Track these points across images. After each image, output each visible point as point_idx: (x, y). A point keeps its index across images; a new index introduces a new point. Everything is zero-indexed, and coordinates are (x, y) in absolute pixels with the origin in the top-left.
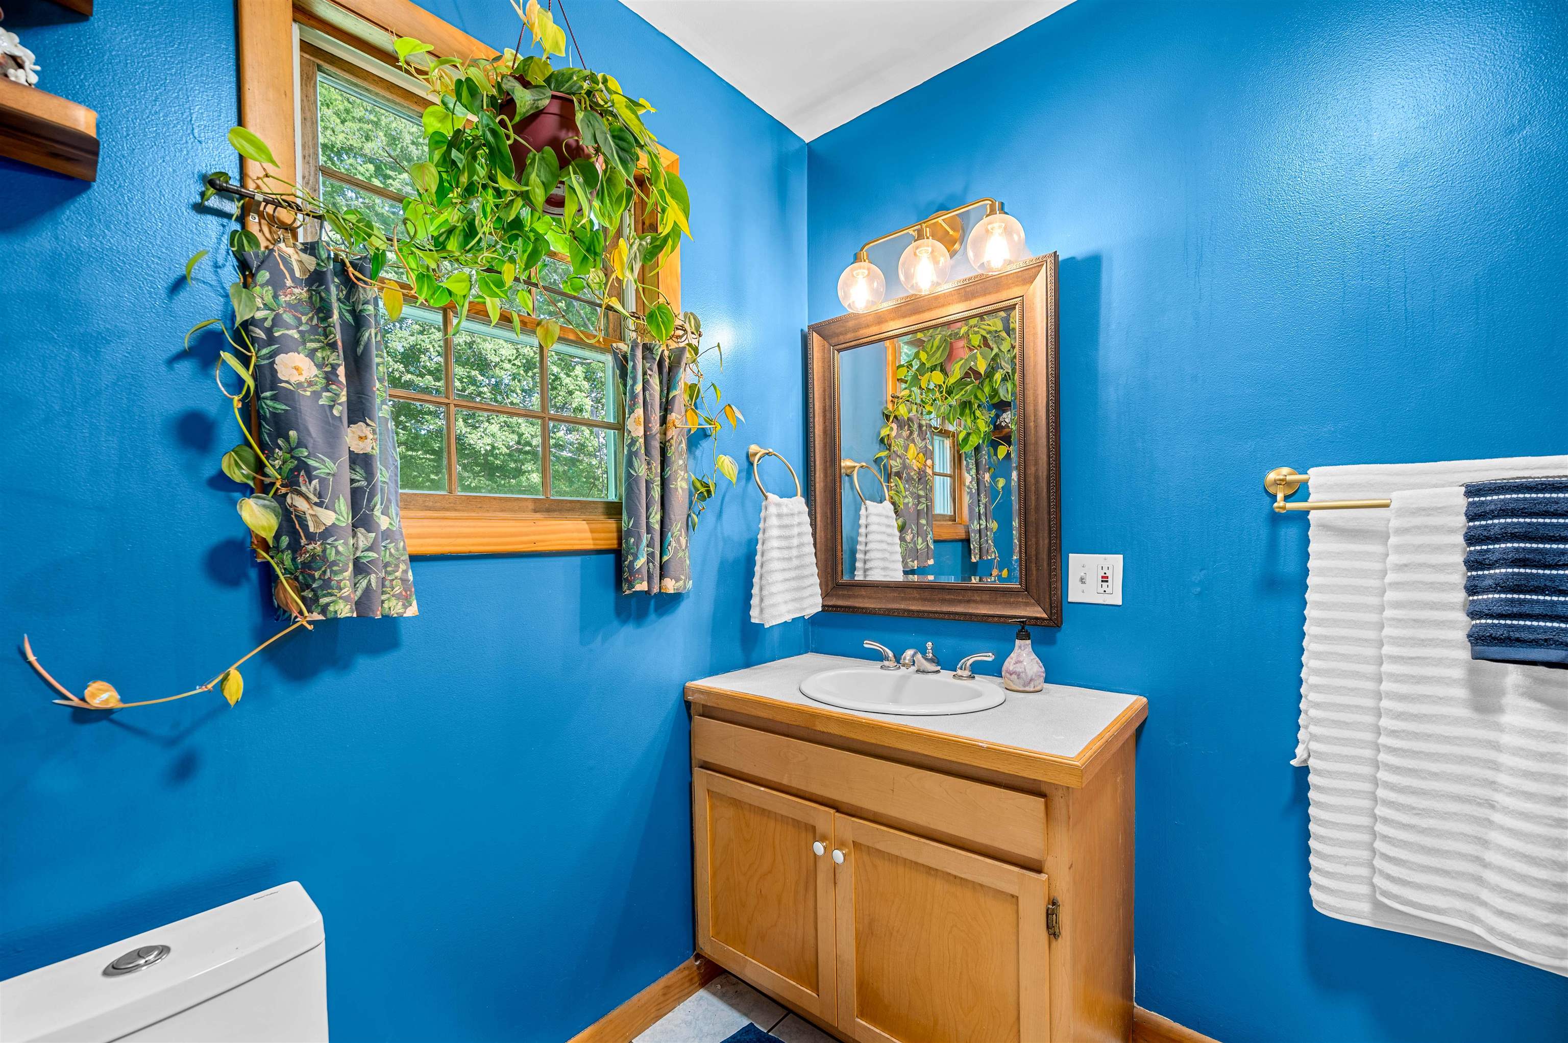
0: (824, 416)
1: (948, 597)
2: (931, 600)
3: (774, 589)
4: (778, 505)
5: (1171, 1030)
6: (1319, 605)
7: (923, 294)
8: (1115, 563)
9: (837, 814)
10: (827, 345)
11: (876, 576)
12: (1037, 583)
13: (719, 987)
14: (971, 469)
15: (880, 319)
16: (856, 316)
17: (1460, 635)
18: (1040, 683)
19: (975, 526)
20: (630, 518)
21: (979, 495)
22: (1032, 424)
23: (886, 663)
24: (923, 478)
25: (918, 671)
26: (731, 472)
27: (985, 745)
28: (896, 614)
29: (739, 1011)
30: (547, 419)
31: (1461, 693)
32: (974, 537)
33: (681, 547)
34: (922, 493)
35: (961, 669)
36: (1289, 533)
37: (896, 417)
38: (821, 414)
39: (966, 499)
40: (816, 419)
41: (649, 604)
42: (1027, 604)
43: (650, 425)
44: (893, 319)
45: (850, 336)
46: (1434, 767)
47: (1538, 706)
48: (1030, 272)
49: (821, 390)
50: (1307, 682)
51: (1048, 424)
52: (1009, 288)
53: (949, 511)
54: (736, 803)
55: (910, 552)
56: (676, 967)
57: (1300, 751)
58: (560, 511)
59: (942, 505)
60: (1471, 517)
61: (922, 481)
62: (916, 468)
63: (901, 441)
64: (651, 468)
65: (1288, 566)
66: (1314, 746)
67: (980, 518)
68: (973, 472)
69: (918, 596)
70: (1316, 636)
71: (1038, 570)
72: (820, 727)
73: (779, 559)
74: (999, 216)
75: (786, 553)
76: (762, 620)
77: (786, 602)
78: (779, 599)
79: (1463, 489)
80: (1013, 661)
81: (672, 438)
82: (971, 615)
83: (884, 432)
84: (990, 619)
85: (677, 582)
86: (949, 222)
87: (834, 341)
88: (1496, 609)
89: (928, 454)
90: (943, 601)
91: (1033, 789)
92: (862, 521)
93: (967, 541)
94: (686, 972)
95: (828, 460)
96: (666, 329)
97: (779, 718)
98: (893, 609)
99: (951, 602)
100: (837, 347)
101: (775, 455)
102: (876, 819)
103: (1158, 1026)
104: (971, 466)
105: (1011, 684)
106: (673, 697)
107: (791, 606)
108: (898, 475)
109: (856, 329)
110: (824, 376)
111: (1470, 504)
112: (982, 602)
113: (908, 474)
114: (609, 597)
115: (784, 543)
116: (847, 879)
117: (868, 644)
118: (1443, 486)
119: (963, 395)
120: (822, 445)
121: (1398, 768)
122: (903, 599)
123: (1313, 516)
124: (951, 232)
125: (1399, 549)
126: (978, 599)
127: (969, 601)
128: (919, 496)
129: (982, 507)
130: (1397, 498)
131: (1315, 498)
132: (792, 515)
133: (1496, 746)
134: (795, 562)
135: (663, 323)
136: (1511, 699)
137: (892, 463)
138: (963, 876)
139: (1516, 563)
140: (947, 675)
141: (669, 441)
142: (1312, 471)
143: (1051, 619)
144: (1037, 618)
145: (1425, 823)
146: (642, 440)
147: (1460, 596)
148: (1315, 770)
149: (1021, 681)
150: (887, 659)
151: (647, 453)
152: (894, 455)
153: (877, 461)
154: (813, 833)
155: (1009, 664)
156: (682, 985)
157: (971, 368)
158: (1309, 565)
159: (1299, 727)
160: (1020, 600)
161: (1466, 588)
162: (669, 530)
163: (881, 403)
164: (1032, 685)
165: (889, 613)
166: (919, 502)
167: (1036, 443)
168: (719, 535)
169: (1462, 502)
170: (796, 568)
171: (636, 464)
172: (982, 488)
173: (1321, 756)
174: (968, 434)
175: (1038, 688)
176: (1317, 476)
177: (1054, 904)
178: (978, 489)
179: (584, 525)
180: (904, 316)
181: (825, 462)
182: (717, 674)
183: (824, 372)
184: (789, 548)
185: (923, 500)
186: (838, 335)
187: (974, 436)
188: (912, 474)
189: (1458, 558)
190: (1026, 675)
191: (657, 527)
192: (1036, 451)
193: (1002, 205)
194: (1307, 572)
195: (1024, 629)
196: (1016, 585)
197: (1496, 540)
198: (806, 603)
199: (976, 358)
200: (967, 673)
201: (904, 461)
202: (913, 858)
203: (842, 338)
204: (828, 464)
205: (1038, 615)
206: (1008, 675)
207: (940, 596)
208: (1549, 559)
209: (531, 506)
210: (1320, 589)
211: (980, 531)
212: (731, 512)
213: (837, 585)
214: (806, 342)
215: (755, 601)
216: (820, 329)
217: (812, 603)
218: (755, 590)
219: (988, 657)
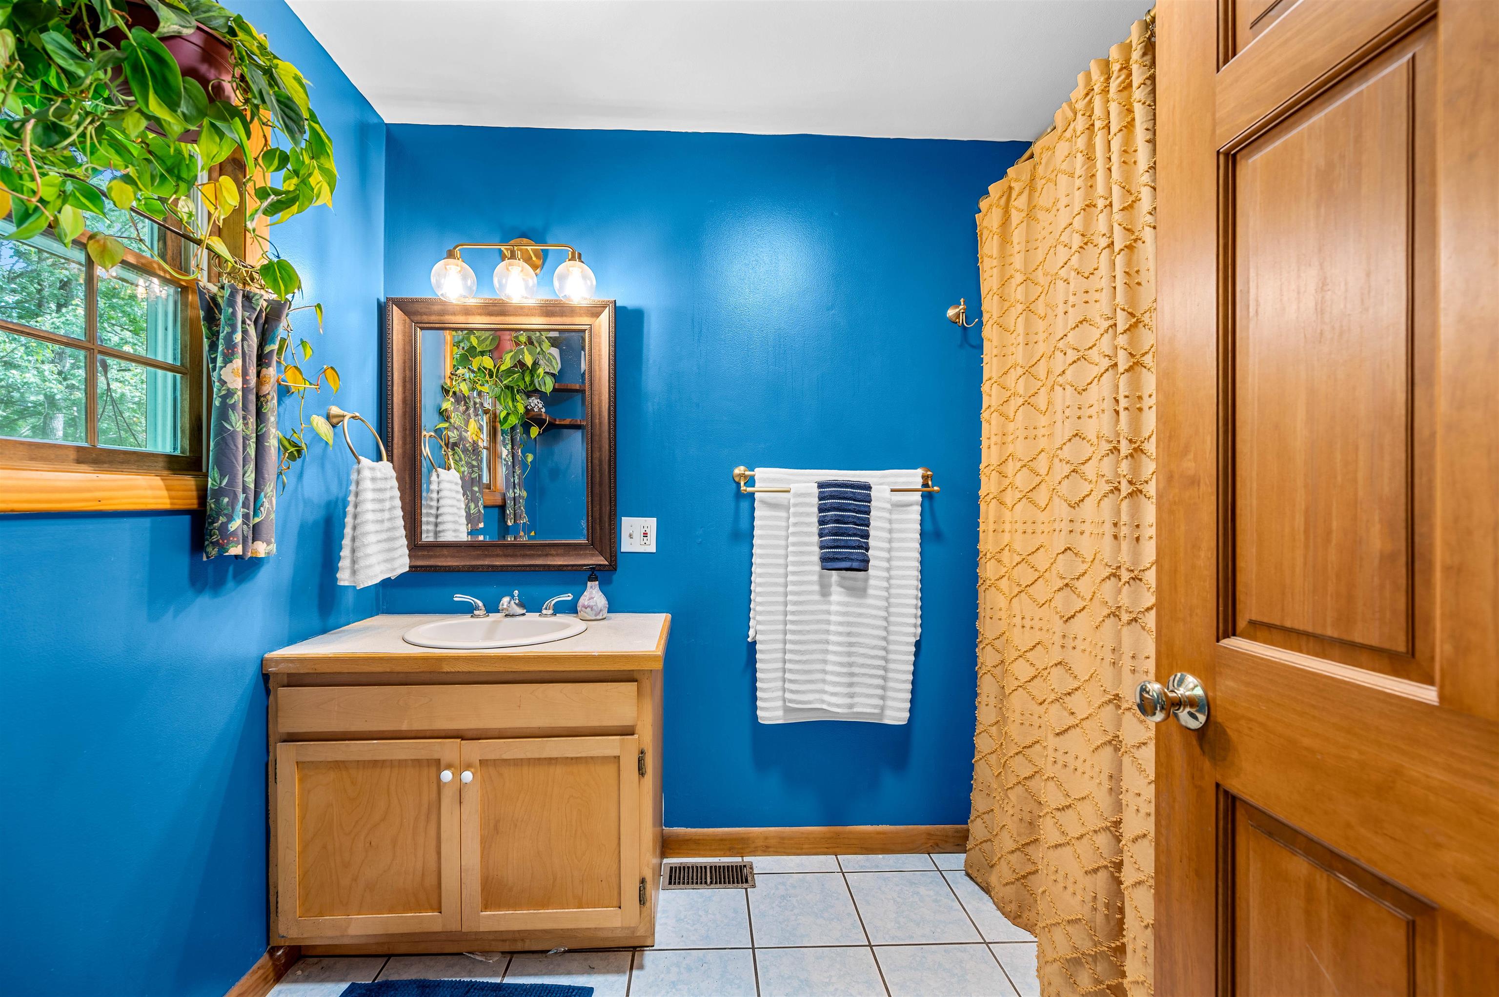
0: (404, 387)
1: (528, 553)
2: (514, 556)
3: (369, 550)
4: (372, 469)
5: (685, 834)
6: (761, 547)
7: (513, 302)
8: (651, 523)
9: (463, 742)
10: (408, 320)
11: (448, 537)
12: (600, 538)
13: (299, 973)
14: (507, 444)
15: (467, 311)
16: (443, 303)
17: (816, 558)
18: (605, 613)
19: (510, 494)
20: (222, 476)
21: (514, 467)
22: (597, 421)
23: (476, 612)
25: (506, 616)
26: (328, 434)
27: (597, 654)
28: (481, 569)
29: (333, 981)
30: (96, 351)
31: (816, 588)
32: (509, 504)
33: (273, 508)
34: (475, 463)
35: (546, 609)
36: (744, 505)
37: (454, 393)
38: (401, 384)
39: (502, 470)
40: (395, 388)
41: (227, 571)
42: (593, 555)
43: (248, 378)
44: (480, 314)
45: (433, 318)
46: (807, 628)
47: (842, 590)
48: (597, 309)
49: (401, 362)
50: (755, 592)
51: (609, 423)
52: (581, 316)
54: (338, 765)
56: (248, 970)
57: (751, 633)
58: (111, 462)
60: (820, 499)
61: (476, 451)
62: (471, 440)
63: (458, 415)
64: (247, 424)
65: (744, 525)
66: (759, 627)
67: (514, 487)
68: (509, 447)
69: (501, 553)
70: (759, 564)
71: (601, 529)
72: (447, 668)
73: (373, 522)
74: (577, 263)
75: (379, 516)
76: (354, 582)
77: (379, 563)
78: (373, 560)
79: (816, 484)
80: (587, 598)
81: (269, 394)
82: (549, 566)
83: (444, 406)
84: (565, 568)
85: (268, 545)
86: (534, 251)
87: (417, 318)
88: (830, 544)
90: (524, 556)
91: (627, 676)
93: (502, 507)
94: (261, 972)
95: (408, 428)
96: (285, 286)
97: (399, 669)
98: (477, 565)
99: (531, 556)
100: (420, 325)
101: (360, 419)
102: (502, 736)
103: (678, 835)
104: (507, 442)
105: (586, 615)
106: (252, 671)
107: (383, 567)
108: (456, 445)
109: (442, 313)
110: (404, 349)
111: (820, 492)
112: (557, 555)
113: (464, 445)
114: (182, 561)
115: (377, 506)
116: (473, 799)
117: (458, 598)
118: (808, 482)
119: (510, 381)
120: (401, 412)
121: (795, 631)
122: (486, 556)
123: (757, 495)
124: (534, 259)
125: (796, 514)
126: (554, 553)
127: (547, 555)
128: (473, 466)
129: (516, 477)
130: (794, 487)
131: (758, 486)
132: (386, 479)
133: (829, 612)
134: (387, 525)
135: (282, 279)
136: (835, 589)
137: (450, 434)
138: (579, 755)
139: (837, 521)
140: (533, 617)
141: (265, 396)
142: (757, 470)
143: (611, 565)
144: (600, 565)
145: (804, 658)
146: (240, 393)
147: (816, 539)
148: (759, 641)
149: (594, 612)
150: (477, 608)
151: (245, 408)
152: (451, 427)
153: (441, 433)
154: (438, 765)
155: (584, 600)
156: (257, 986)
157: (519, 361)
158: (755, 524)
159: (749, 619)
160: (588, 552)
161: (819, 535)
162: (263, 490)
163: (440, 377)
164: (601, 614)
165: (473, 569)
166: (473, 471)
167: (600, 435)
168: (300, 496)
169: (816, 491)
170: (387, 531)
171: (233, 418)
172: (516, 462)
173: (763, 632)
174: (508, 414)
175: (604, 617)
176: (760, 473)
177: (642, 753)
178: (513, 462)
179: (157, 481)
180: (490, 314)
181: (405, 429)
182: (296, 643)
183: (404, 345)
184: (382, 511)
185: (476, 469)
186: (421, 314)
187: (513, 416)
188: (467, 445)
189: (815, 520)
190: (597, 608)
191: (252, 486)
192: (600, 441)
193: (580, 255)
194: (753, 528)
195: (593, 573)
196: (583, 541)
197: (829, 511)
198: (397, 563)
199: (524, 353)
200: (551, 612)
201: (461, 433)
202: (537, 756)
203: (425, 318)
204: (407, 432)
205: (602, 563)
206: (583, 609)
207: (522, 552)
208: (846, 520)
209: (73, 455)
210: (761, 537)
211: (514, 498)
212: (311, 473)
213: (415, 546)
214: (383, 311)
215: (344, 563)
216: (401, 304)
217: (402, 564)
218: (345, 553)
219: (568, 597)
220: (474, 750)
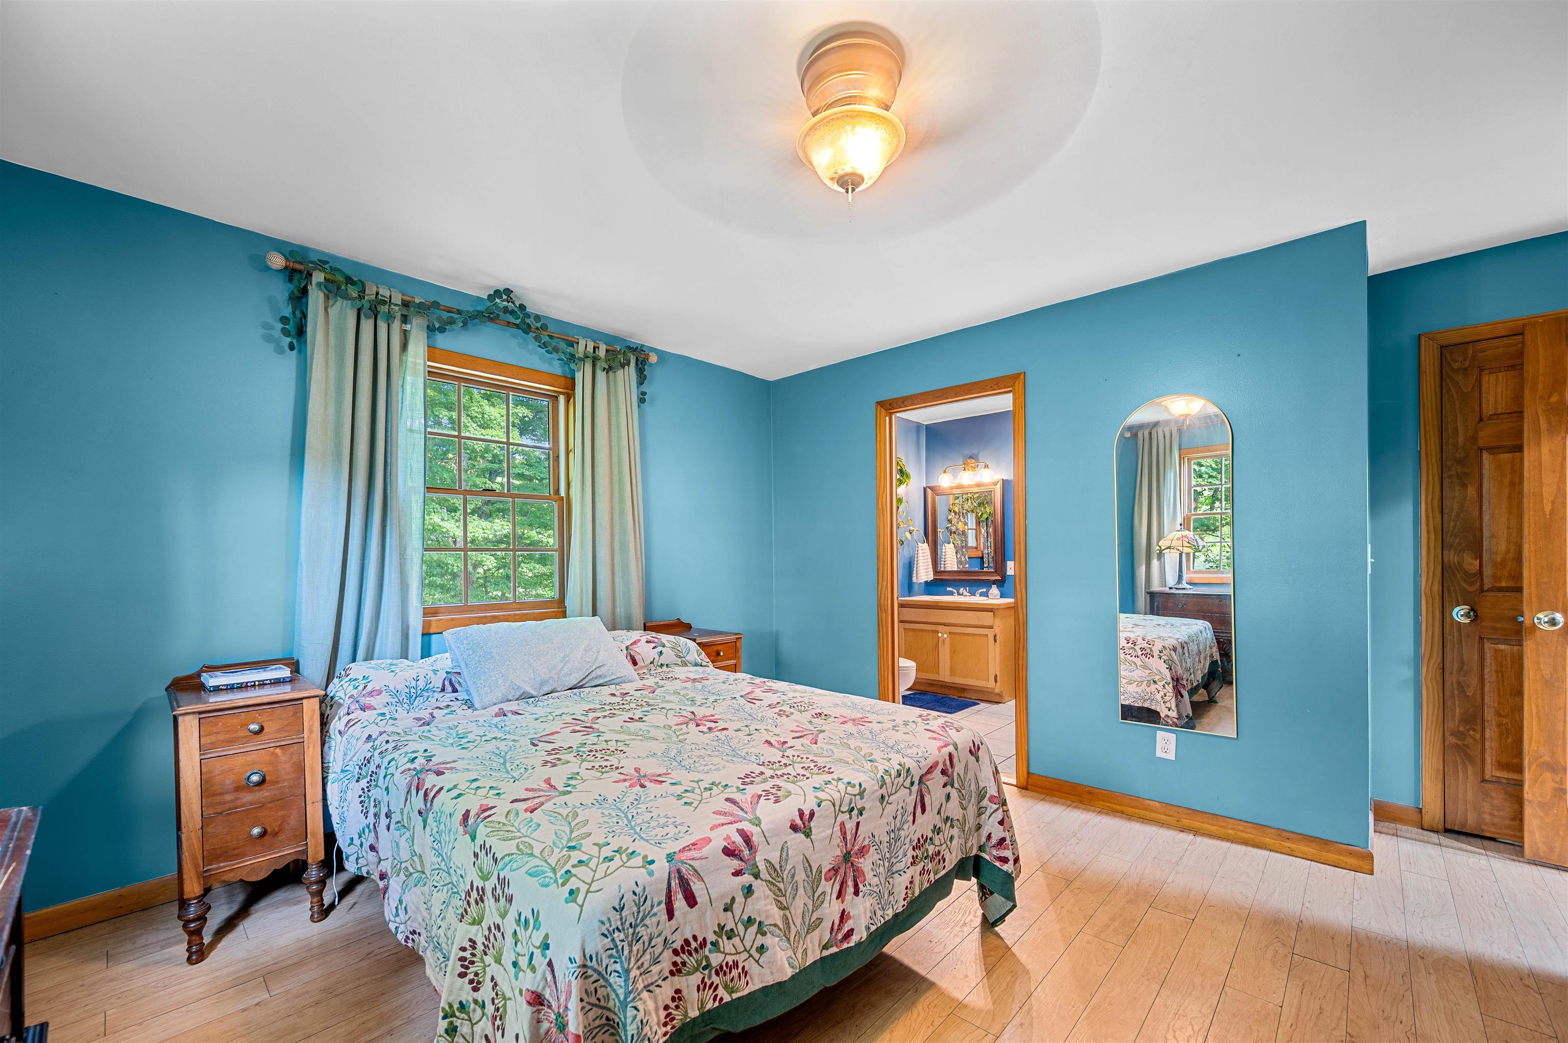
0: (932, 516)
2: (966, 575)
3: (922, 572)
4: (922, 546)
7: (964, 484)
9: (945, 626)
10: (932, 494)
11: (948, 569)
12: (999, 570)
15: (952, 488)
16: (943, 487)
22: (997, 524)
23: (954, 594)
24: (964, 533)
25: (964, 596)
26: (910, 536)
28: (956, 581)
32: (985, 556)
34: (964, 540)
35: (976, 594)
39: (982, 540)
40: (929, 517)
42: (995, 576)
44: (955, 489)
45: (941, 492)
48: (995, 482)
49: (931, 507)
51: (1001, 525)
52: (989, 485)
53: (975, 545)
54: (913, 630)
55: (960, 562)
59: (972, 542)
62: (961, 529)
63: (955, 520)
67: (988, 549)
68: (984, 528)
69: (963, 574)
71: (999, 566)
73: (923, 563)
74: (987, 468)
76: (918, 581)
78: (923, 575)
80: (991, 589)
82: (980, 580)
83: (950, 517)
84: (985, 580)
89: (966, 524)
90: (970, 576)
91: (990, 610)
92: (943, 551)
93: (982, 558)
95: (933, 529)
98: (962, 578)
99: (974, 576)
100: (937, 494)
101: (919, 531)
102: (955, 625)
105: (991, 594)
107: (926, 578)
108: (955, 532)
109: (943, 490)
110: (932, 503)
112: (985, 575)
113: (959, 532)
115: (924, 558)
116: (948, 642)
117: (948, 588)
120: (931, 525)
122: (959, 576)
126: (982, 575)
127: (979, 576)
129: (989, 543)
132: (927, 550)
134: (927, 564)
137: (950, 528)
138: (974, 633)
140: (973, 596)
143: (1002, 580)
152: (953, 525)
153: (947, 528)
154: (938, 632)
160: (994, 574)
163: (948, 507)
166: (963, 543)
167: (998, 530)
170: (927, 566)
174: (983, 513)
177: (996, 635)
178: (986, 535)
180: (959, 488)
183: (932, 499)
184: (925, 560)
185: (965, 542)
186: (936, 490)
190: (995, 592)
192: (998, 532)
195: (995, 582)
196: (994, 571)
198: (929, 576)
202: (965, 632)
204: (933, 531)
205: (999, 579)
206: (991, 592)
207: (970, 574)
212: (906, 548)
213: (936, 571)
214: (925, 489)
215: (914, 575)
216: (930, 488)
217: (931, 577)
218: (915, 572)
219: (985, 590)
220: (947, 629)
